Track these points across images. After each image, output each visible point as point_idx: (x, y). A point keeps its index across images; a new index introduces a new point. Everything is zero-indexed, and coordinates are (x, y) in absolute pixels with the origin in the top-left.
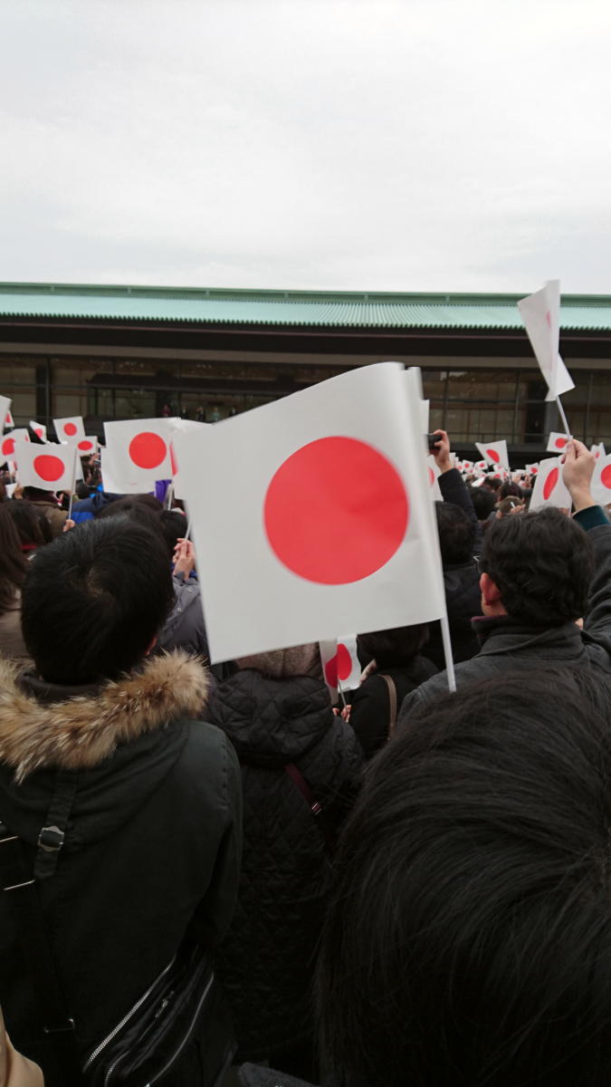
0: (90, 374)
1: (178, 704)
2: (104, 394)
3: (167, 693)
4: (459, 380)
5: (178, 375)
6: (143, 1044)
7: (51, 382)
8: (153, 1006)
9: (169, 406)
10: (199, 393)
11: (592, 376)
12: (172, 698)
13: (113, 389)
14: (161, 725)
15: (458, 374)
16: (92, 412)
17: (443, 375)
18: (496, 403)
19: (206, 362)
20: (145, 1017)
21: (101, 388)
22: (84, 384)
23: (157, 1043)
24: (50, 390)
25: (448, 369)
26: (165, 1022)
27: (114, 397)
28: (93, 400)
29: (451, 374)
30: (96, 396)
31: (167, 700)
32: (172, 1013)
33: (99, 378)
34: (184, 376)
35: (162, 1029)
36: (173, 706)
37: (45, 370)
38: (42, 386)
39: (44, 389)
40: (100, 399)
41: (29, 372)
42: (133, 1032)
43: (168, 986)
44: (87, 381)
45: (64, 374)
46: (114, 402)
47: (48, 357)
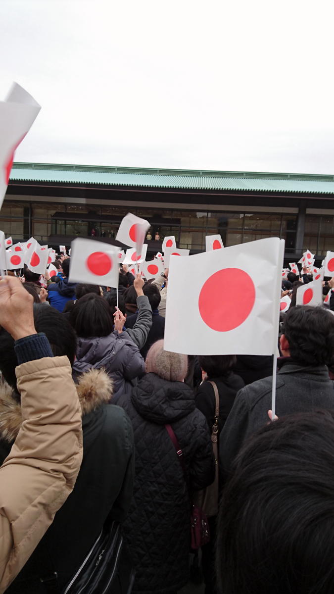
0: (53, 212)
1: (99, 398)
2: (60, 223)
3: (93, 392)
4: (250, 218)
5: (100, 214)
6: (92, 581)
7: (32, 216)
8: (94, 559)
9: (95, 230)
10: (111, 223)
11: (321, 218)
12: (96, 394)
13: (65, 220)
14: (92, 410)
15: (249, 215)
16: (54, 233)
17: (242, 216)
18: (270, 231)
19: (115, 207)
20: (91, 566)
21: (59, 220)
22: (50, 217)
23: (99, 580)
24: (31, 220)
25: (244, 213)
26: (102, 568)
27: (65, 224)
28: (54, 225)
29: (246, 215)
30: (56, 224)
31: (93, 396)
32: (105, 563)
33: (57, 214)
34: (103, 214)
35: (100, 572)
36: (97, 399)
37: (29, 210)
38: (26, 218)
39: (28, 220)
40: (58, 226)
41: (21, 210)
42: (85, 576)
43: (100, 548)
44: (51, 216)
45: (39, 212)
46: (65, 227)
47: (31, 202)
